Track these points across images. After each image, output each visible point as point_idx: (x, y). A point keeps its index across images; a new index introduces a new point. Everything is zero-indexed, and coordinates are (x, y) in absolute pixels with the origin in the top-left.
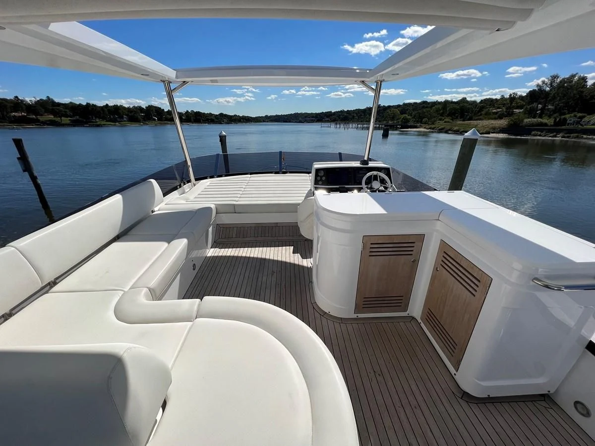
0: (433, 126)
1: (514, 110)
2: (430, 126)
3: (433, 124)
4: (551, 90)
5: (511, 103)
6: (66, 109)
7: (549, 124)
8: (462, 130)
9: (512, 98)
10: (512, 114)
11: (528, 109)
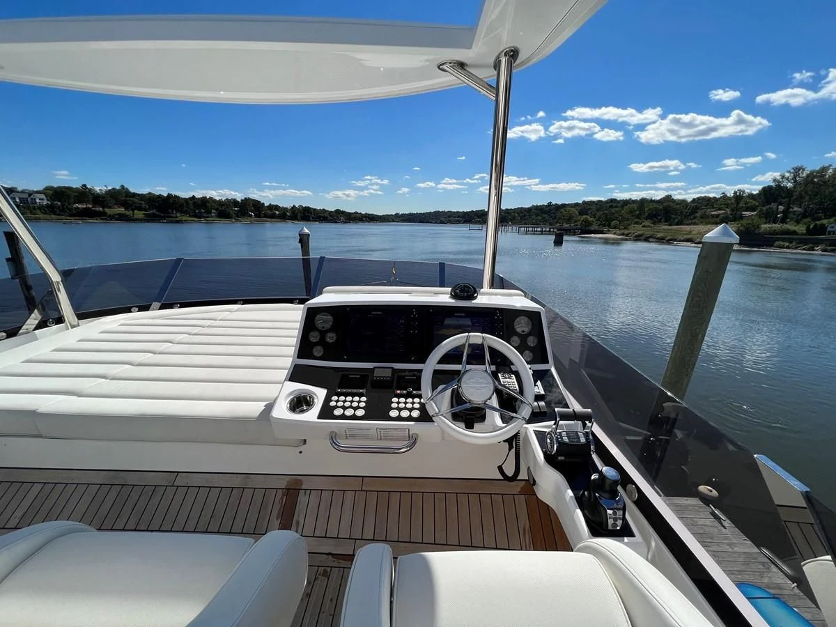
0: (626, 232)
1: (743, 213)
2: (622, 231)
3: (626, 228)
4: (794, 187)
5: (738, 203)
6: (142, 200)
7: (800, 232)
8: (669, 238)
9: (739, 197)
10: (741, 217)
11: (764, 212)
